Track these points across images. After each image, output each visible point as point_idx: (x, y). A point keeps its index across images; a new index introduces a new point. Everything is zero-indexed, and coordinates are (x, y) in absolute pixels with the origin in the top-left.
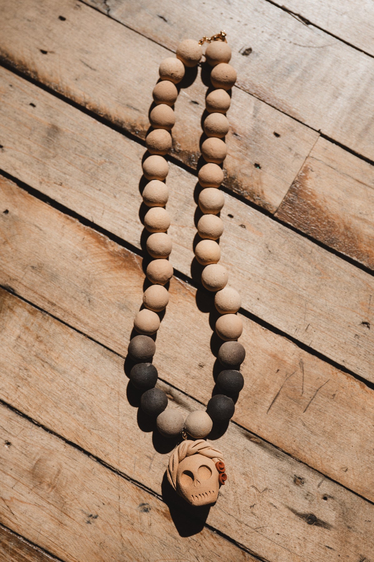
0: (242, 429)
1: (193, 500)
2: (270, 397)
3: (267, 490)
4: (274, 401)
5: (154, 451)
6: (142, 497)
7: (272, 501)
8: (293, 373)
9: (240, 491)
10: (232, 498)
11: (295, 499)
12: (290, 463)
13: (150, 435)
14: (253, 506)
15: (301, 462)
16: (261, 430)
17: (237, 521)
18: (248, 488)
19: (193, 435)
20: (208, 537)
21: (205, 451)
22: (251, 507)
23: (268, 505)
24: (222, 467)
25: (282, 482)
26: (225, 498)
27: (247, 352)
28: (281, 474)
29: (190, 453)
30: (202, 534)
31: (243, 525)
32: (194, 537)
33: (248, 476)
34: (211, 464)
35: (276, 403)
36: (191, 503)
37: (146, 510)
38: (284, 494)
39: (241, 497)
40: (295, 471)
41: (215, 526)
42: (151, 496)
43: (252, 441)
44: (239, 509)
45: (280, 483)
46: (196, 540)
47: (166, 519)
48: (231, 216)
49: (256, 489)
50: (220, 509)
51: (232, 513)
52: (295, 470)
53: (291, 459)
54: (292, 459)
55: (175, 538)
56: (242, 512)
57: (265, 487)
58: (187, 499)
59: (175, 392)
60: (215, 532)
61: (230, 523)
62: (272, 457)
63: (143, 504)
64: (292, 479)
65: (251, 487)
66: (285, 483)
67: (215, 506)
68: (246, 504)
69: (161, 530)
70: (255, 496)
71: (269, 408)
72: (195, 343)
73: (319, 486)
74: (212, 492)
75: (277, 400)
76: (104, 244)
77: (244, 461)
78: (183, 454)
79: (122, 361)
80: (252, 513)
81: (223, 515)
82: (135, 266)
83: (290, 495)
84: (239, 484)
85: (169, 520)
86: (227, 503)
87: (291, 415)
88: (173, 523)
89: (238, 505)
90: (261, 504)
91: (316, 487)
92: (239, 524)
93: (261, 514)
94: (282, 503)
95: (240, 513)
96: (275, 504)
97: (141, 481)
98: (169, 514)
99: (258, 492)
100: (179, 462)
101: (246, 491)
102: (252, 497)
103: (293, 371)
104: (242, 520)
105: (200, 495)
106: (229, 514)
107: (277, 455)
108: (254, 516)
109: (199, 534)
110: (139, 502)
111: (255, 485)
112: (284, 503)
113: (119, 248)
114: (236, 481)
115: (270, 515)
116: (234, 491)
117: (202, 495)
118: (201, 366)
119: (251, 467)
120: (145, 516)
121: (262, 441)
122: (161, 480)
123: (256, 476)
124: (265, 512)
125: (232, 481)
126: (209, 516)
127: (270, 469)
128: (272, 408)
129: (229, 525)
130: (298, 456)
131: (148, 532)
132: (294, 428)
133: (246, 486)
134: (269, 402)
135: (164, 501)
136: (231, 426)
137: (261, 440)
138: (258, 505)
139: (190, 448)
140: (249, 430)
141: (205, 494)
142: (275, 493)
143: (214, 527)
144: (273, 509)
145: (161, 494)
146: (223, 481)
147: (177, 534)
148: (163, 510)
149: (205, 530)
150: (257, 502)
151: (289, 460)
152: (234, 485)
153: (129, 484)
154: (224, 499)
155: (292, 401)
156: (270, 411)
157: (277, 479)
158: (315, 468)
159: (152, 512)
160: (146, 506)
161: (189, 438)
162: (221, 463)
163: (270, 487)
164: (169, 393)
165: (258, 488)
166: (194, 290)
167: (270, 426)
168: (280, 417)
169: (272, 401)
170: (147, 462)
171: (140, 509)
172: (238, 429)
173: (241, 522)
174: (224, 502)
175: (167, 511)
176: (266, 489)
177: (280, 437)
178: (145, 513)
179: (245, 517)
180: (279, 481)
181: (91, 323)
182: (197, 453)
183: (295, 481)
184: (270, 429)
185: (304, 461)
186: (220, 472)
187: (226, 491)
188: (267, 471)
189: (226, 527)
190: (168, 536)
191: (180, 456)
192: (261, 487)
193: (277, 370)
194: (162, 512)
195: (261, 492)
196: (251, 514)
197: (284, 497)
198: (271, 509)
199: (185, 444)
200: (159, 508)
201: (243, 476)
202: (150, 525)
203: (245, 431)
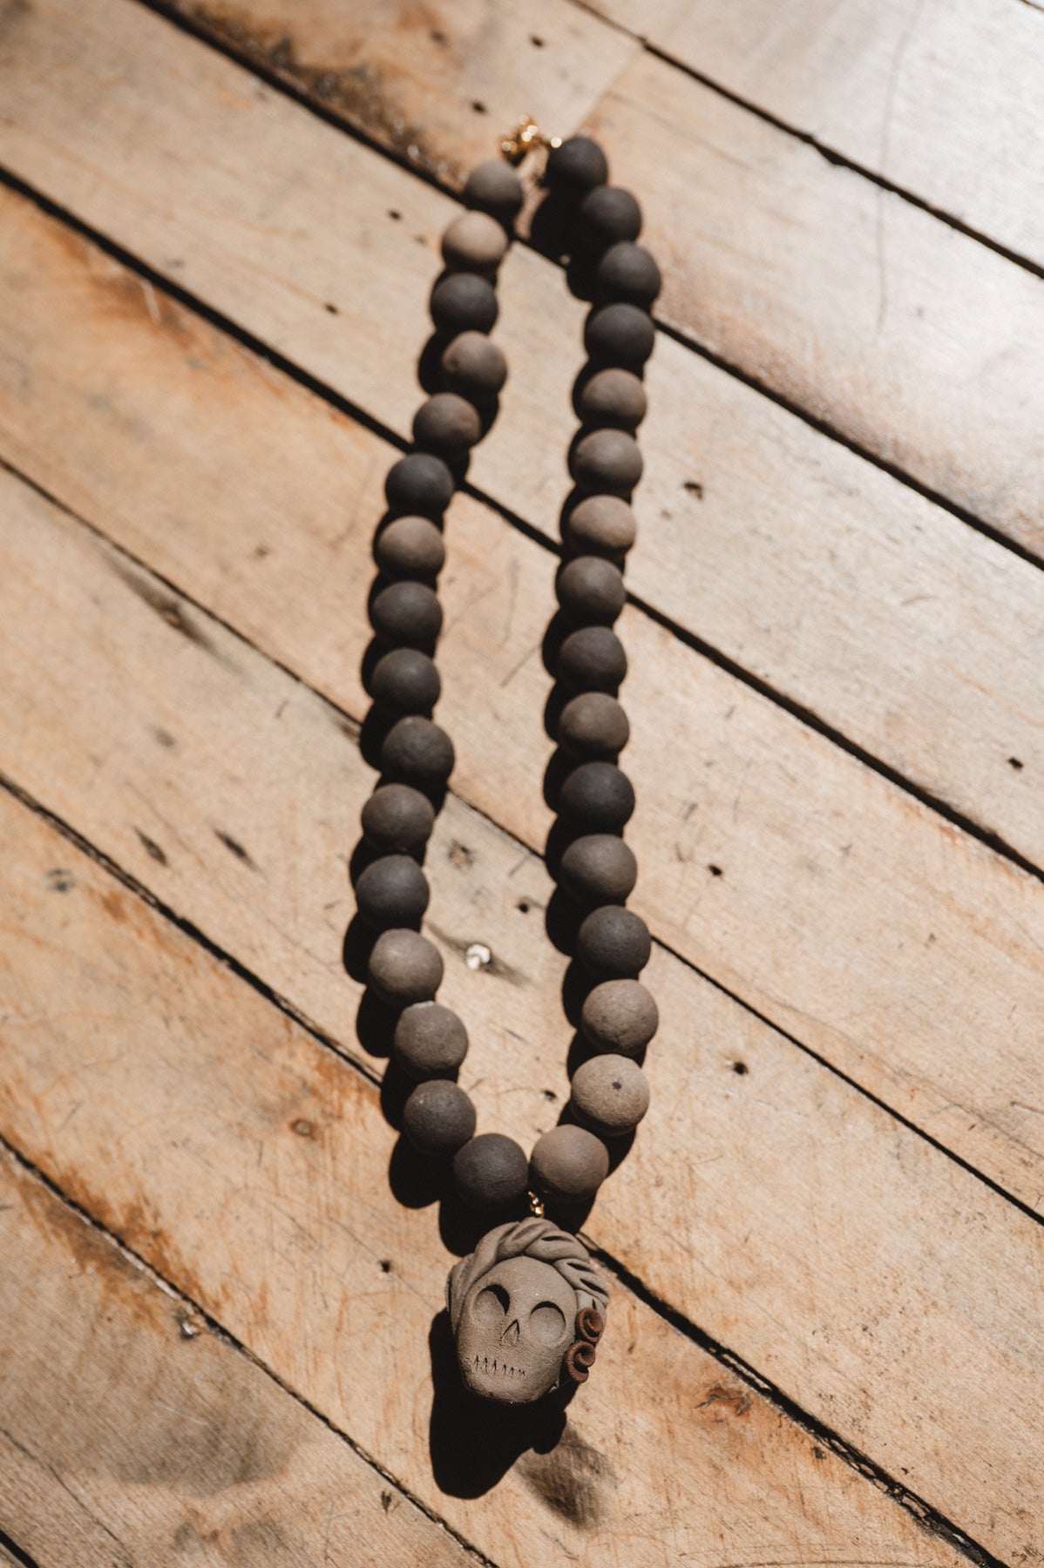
0: (337, 712)
6: (58, 855)
8: (490, 591)
9: (305, 863)
10: (282, 878)
14: (333, 906)
15: (475, 809)
17: (285, 941)
18: (329, 859)
20: (206, 973)
22: (327, 907)
31: (299, 953)
33: (332, 829)
37: (62, 887)
39: (306, 881)
40: (455, 830)
41: (227, 946)
42: (81, 853)
44: (295, 910)
46: (173, 976)
47: (107, 915)
50: (247, 903)
51: (275, 917)
52: (455, 826)
56: (301, 919)
59: (189, 610)
60: (225, 962)
61: (265, 942)
63: (58, 872)
64: (444, 850)
65: (337, 859)
68: (317, 898)
69: (90, 940)
73: (512, 873)
82: (144, 312)
87: (467, 691)
89: (295, 900)
91: (503, 877)
92: (289, 946)
95: (295, 921)
103: (491, 584)
104: (297, 936)
110: (50, 866)
118: (261, 553)
120: (56, 901)
129: (263, 947)
131: (56, 942)
132: (472, 724)
133: (322, 854)
143: (224, 948)
148: (105, 893)
152: (291, 846)
153: (35, 819)
154: (261, 880)
155: (475, 656)
158: (509, 827)
159: (75, 894)
160: (64, 878)
164: (174, 609)
171: (49, 882)
173: (296, 944)
178: (58, 895)
179: (307, 932)
183: (451, 855)
185: (483, 808)
189: (255, 953)
194: (101, 896)
196: (325, 926)
200: (94, 884)
201: (321, 828)
202: (65, 924)
203: (342, 719)
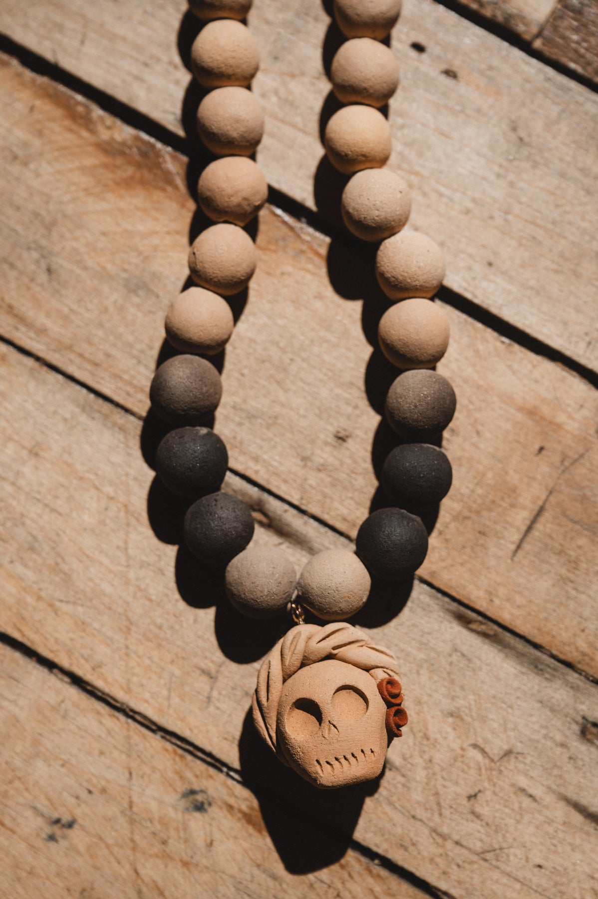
0: (447, 599)
1: (320, 771)
2: (521, 518)
3: (512, 756)
4: (529, 529)
5: (219, 656)
6: (189, 775)
7: (523, 782)
8: (582, 456)
9: (441, 756)
10: (421, 774)
11: (584, 778)
12: (572, 687)
13: (208, 616)
14: (475, 796)
16: (497, 602)
17: (434, 835)
18: (463, 749)
19: (321, 609)
20: (360, 874)
21: (350, 652)
22: (470, 798)
23: (515, 793)
24: (396, 691)
25: (551, 735)
26: (403, 776)
27: (461, 401)
28: (548, 713)
29: (313, 657)
30: (342, 867)
31: (449, 845)
32: (324, 874)
33: (462, 719)
34: (368, 684)
35: (535, 533)
36: (315, 780)
37: (200, 807)
38: (555, 766)
39: (444, 774)
40: (583, 707)
41: (376, 845)
42: (212, 771)
43: (472, 630)
44: (439, 804)
45: (545, 737)
46: (328, 882)
47: (250, 829)
48: (419, 48)
49: (483, 752)
50: (390, 803)
51: (420, 813)
52: (583, 703)
53: (573, 677)
54: (576, 675)
55: (274, 877)
56: (446, 812)
57: (506, 747)
58: (305, 771)
59: (274, 505)
60: (376, 861)
61: (415, 839)
62: (524, 670)
63: (193, 792)
64: (576, 728)
65: (471, 749)
66: (559, 737)
67: (376, 796)
68: (458, 790)
69: (239, 857)
70: (480, 769)
71: (519, 547)
72: (325, 378)
74: (368, 752)
75: (539, 526)
76: (87, 122)
77: (452, 682)
78: (292, 660)
79: (135, 426)
80: (473, 813)
81: (397, 817)
82: (168, 179)
83: (569, 767)
84: (440, 740)
85: (259, 831)
86: (409, 788)
87: (574, 564)
88: (268, 841)
89: (437, 794)
90: (497, 790)
92: (439, 840)
93: (497, 815)
94: (549, 788)
95: (441, 815)
96: (532, 791)
97: (186, 734)
98: (257, 815)
99: (487, 761)
100: (284, 681)
101: (457, 758)
102: (473, 772)
103: (581, 450)
104: (445, 830)
105: (337, 759)
106: (414, 817)
107: (536, 667)
108: (479, 822)
109: (335, 867)
110: (182, 787)
111: (480, 742)
112: (554, 787)
113: (125, 132)
114: (433, 732)
115: (518, 817)
116: (426, 757)
117: (343, 761)
118: (341, 439)
119: (471, 697)
120: (196, 821)
121: (499, 630)
122: (236, 729)
123: (483, 719)
124: (507, 810)
125: (420, 731)
126: (362, 823)
127: (519, 703)
128: (526, 546)
129: (414, 844)
130: (591, 667)
131: (205, 862)
132: (583, 597)
133: (456, 745)
134: (518, 529)
135: (246, 783)
136: (419, 591)
137: (496, 627)
138: (488, 793)
139: (313, 644)
140: (466, 601)
141: (349, 757)
142: (532, 762)
143: (375, 849)
144: (526, 802)
145: (236, 764)
146: (399, 726)
147: (279, 868)
148: (244, 807)
149: (351, 856)
150: (486, 784)
151: (570, 678)
152: (425, 742)
153: (155, 741)
154: (400, 779)
155: (577, 527)
156: (520, 554)
157: (536, 727)
159: (214, 811)
160: (199, 798)
161: (310, 619)
162: (391, 682)
163: (519, 747)
164: (259, 507)
165: (487, 749)
166: (322, 241)
167: (520, 593)
168: (545, 567)
169: (524, 528)
170: (203, 683)
171: (183, 803)
172: (437, 599)
173: (444, 837)
174: (399, 786)
175: (252, 808)
176: (508, 753)
177: (546, 619)
178: (197, 815)
179: (453, 824)
180: (544, 731)
181: (54, 327)
182: (330, 657)
183: (584, 733)
184: (519, 600)
186: (389, 705)
187: (405, 759)
188: (511, 707)
189: (406, 849)
190: (256, 872)
191: (287, 663)
192: (496, 747)
193: (537, 447)
194: (240, 811)
195: (496, 759)
196: (470, 817)
197: (556, 772)
198: (520, 803)
199: (299, 633)
200: (232, 801)
201: (450, 720)
202: (211, 844)
203: (454, 606)
